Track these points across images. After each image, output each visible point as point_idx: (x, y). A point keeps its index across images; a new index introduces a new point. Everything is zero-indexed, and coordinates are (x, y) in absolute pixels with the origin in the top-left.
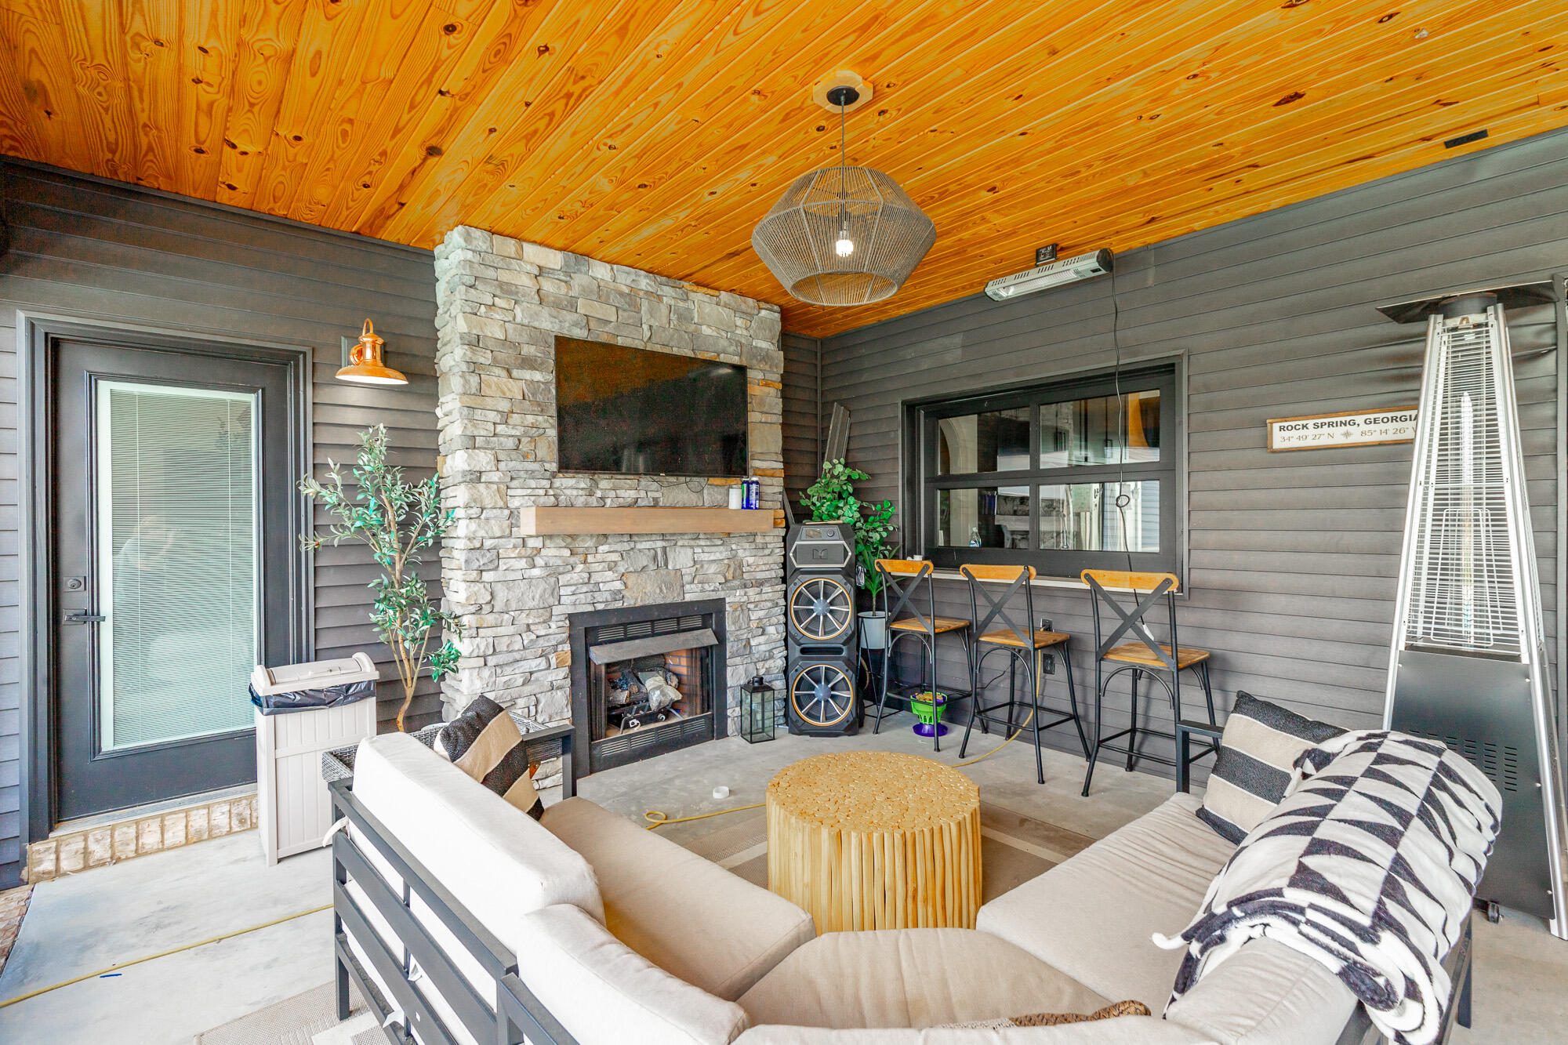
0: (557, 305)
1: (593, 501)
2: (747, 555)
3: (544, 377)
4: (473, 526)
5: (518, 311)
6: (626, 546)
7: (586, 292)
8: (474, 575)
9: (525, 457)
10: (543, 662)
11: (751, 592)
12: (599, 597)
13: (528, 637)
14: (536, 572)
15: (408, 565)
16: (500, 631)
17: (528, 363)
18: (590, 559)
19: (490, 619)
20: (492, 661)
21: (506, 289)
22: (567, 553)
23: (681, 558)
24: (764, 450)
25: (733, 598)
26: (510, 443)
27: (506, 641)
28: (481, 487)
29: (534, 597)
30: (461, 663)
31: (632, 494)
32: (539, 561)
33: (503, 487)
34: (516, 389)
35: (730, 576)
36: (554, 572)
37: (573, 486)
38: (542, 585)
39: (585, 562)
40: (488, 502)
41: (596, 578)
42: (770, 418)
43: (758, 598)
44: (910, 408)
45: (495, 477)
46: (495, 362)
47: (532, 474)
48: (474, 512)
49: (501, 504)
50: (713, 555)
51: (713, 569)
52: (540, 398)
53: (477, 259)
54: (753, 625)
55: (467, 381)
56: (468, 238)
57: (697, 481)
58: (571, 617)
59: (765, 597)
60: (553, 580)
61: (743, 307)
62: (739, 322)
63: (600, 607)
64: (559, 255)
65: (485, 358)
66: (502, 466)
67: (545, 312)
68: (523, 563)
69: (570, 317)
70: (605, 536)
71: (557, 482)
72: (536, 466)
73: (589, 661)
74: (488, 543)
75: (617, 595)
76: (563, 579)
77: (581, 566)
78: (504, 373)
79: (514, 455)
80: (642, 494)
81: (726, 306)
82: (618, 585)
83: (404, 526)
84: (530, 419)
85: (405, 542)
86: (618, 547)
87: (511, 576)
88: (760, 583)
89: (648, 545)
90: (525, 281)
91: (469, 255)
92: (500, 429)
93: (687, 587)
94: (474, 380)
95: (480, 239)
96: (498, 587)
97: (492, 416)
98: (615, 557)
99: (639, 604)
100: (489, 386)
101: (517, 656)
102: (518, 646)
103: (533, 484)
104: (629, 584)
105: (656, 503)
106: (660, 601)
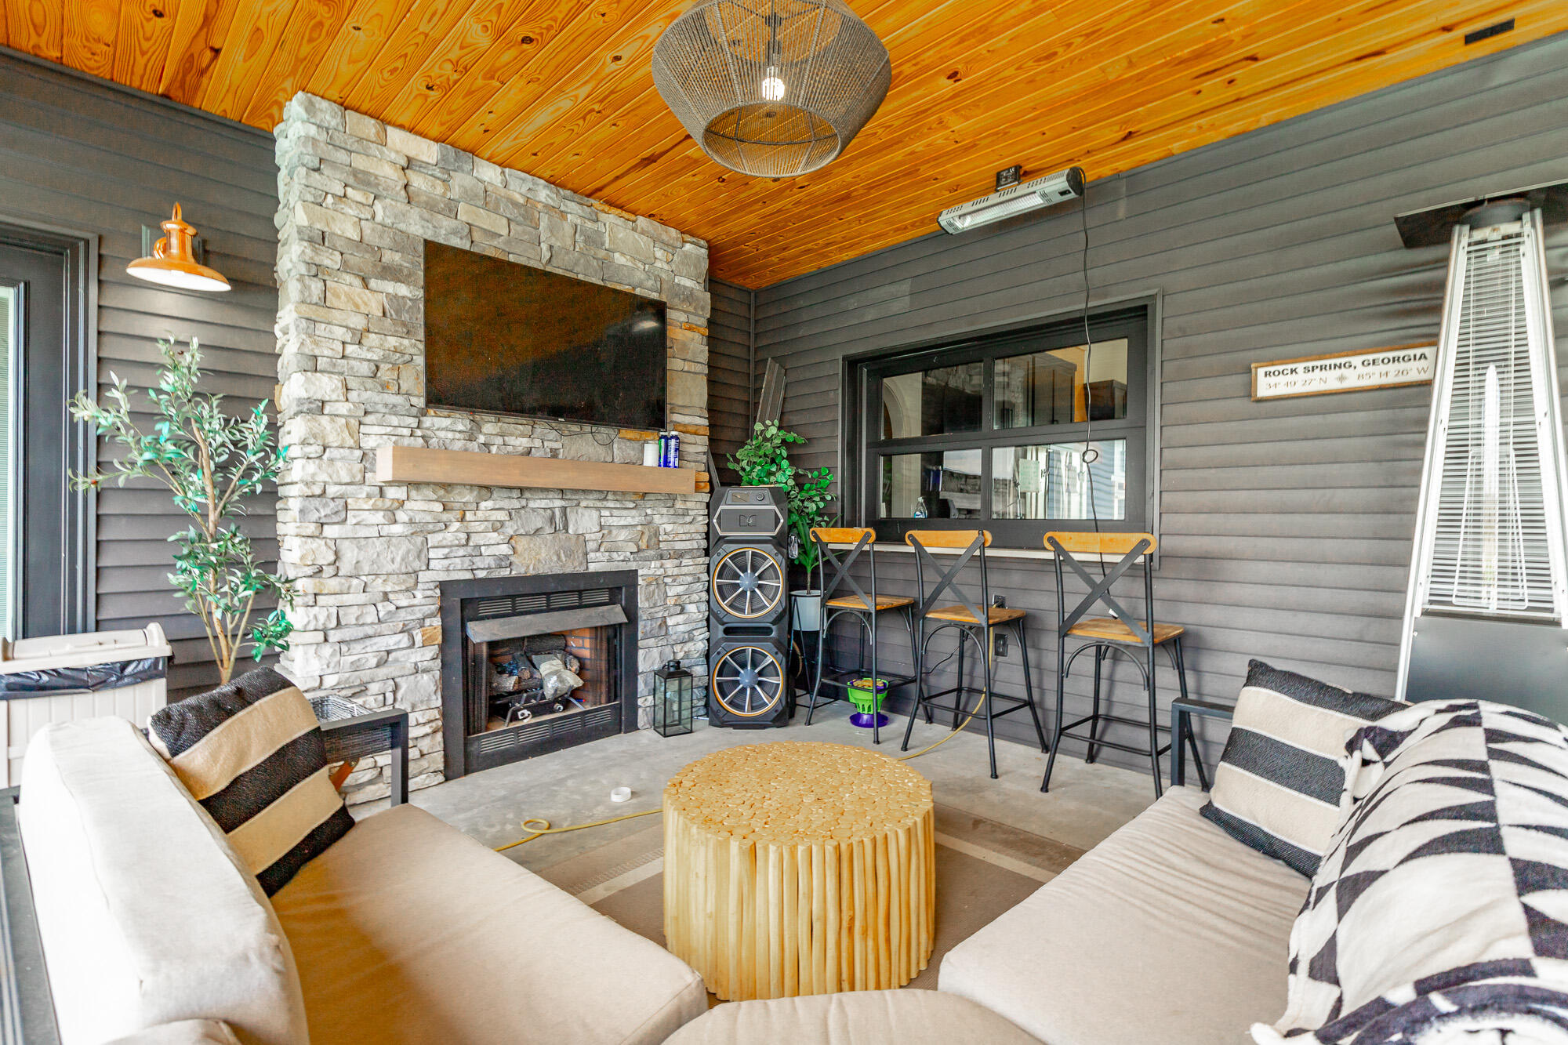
0: (431, 207)
1: (473, 446)
2: (664, 523)
3: (410, 292)
4: (312, 467)
5: (378, 207)
6: (516, 504)
7: (469, 197)
8: (311, 528)
9: (384, 387)
10: (404, 640)
11: (668, 564)
12: (479, 562)
13: (384, 608)
14: (397, 529)
15: (224, 517)
16: (347, 599)
17: (390, 273)
18: (469, 516)
19: (333, 584)
20: (334, 636)
21: (363, 179)
22: (438, 507)
23: (585, 521)
24: (686, 402)
25: (647, 571)
26: (365, 369)
27: (355, 611)
28: (324, 420)
29: (394, 558)
30: (291, 638)
31: (522, 443)
32: (401, 516)
33: (354, 422)
34: (374, 304)
35: (643, 545)
36: (420, 531)
37: (447, 426)
38: (405, 546)
39: (463, 519)
40: (332, 439)
41: (475, 539)
42: (694, 368)
43: (676, 571)
44: (852, 364)
45: (343, 408)
46: (345, 267)
47: (393, 409)
48: (314, 450)
49: (350, 442)
50: (624, 520)
51: (623, 535)
52: (405, 317)
53: (323, 137)
54: (671, 602)
55: (306, 287)
56: (310, 108)
57: (605, 432)
58: (444, 587)
59: (685, 570)
60: (419, 539)
61: (665, 237)
62: (659, 253)
63: (481, 574)
64: (435, 148)
65: (332, 260)
66: (353, 395)
67: (414, 213)
68: (379, 517)
69: (447, 223)
70: (492, 490)
71: (427, 422)
72: (399, 400)
73: (465, 639)
74: (332, 490)
75: (503, 561)
76: (433, 539)
77: (456, 526)
78: (357, 282)
79: (369, 383)
80: (537, 443)
81: (643, 233)
82: (505, 549)
83: (222, 468)
84: (392, 341)
85: (222, 488)
86: (506, 504)
87: (363, 532)
88: (680, 555)
89: (543, 504)
90: (388, 173)
91: (313, 131)
92: (351, 349)
93: (592, 555)
94: (316, 287)
95: (328, 111)
96: (345, 546)
97: (340, 333)
98: (502, 516)
99: (531, 572)
100: (338, 297)
101: (370, 631)
102: (371, 618)
103: (395, 420)
104: (519, 549)
105: (554, 454)
106: (557, 570)
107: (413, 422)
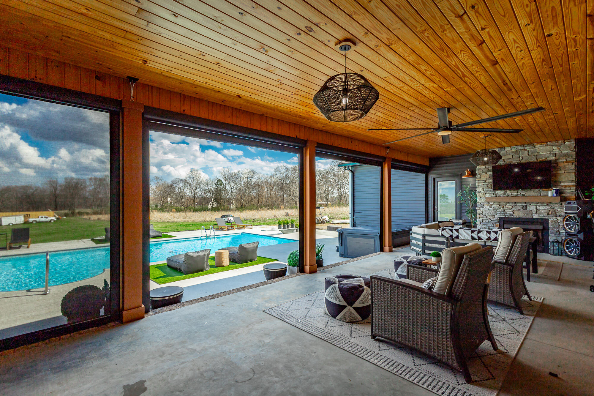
1: (505, 195)
4: (480, 200)
6: (514, 205)
8: (479, 208)
9: (489, 188)
10: (493, 225)
11: (559, 218)
12: (506, 214)
13: (489, 220)
14: (491, 209)
16: (484, 218)
17: (489, 171)
19: (481, 216)
20: (482, 223)
22: (498, 205)
23: (532, 208)
24: (566, 180)
25: (551, 219)
26: (486, 186)
27: (485, 220)
28: (481, 194)
29: (491, 213)
31: (515, 194)
32: (492, 207)
33: (485, 194)
34: (487, 176)
35: (550, 213)
36: (495, 209)
37: (500, 193)
38: (493, 211)
39: (503, 207)
40: (481, 196)
41: (506, 211)
42: (569, 171)
45: (483, 192)
46: (483, 172)
47: (489, 191)
49: (484, 196)
50: (544, 208)
51: (543, 211)
52: (490, 177)
54: (560, 226)
57: (538, 190)
58: (499, 218)
61: (557, 144)
62: (554, 148)
63: (507, 217)
65: (481, 172)
66: (484, 190)
68: (488, 207)
70: (509, 203)
72: (491, 189)
74: (482, 203)
76: (497, 210)
79: (487, 188)
80: (519, 193)
81: (549, 145)
82: (511, 213)
86: (512, 205)
87: (486, 209)
88: (563, 216)
89: (520, 205)
92: (483, 183)
93: (534, 215)
94: (479, 176)
96: (483, 211)
97: (482, 181)
98: (511, 207)
99: (518, 217)
100: (482, 176)
101: (487, 223)
102: (487, 221)
104: (515, 213)
105: (523, 195)
106: (524, 217)
107: (494, 193)
